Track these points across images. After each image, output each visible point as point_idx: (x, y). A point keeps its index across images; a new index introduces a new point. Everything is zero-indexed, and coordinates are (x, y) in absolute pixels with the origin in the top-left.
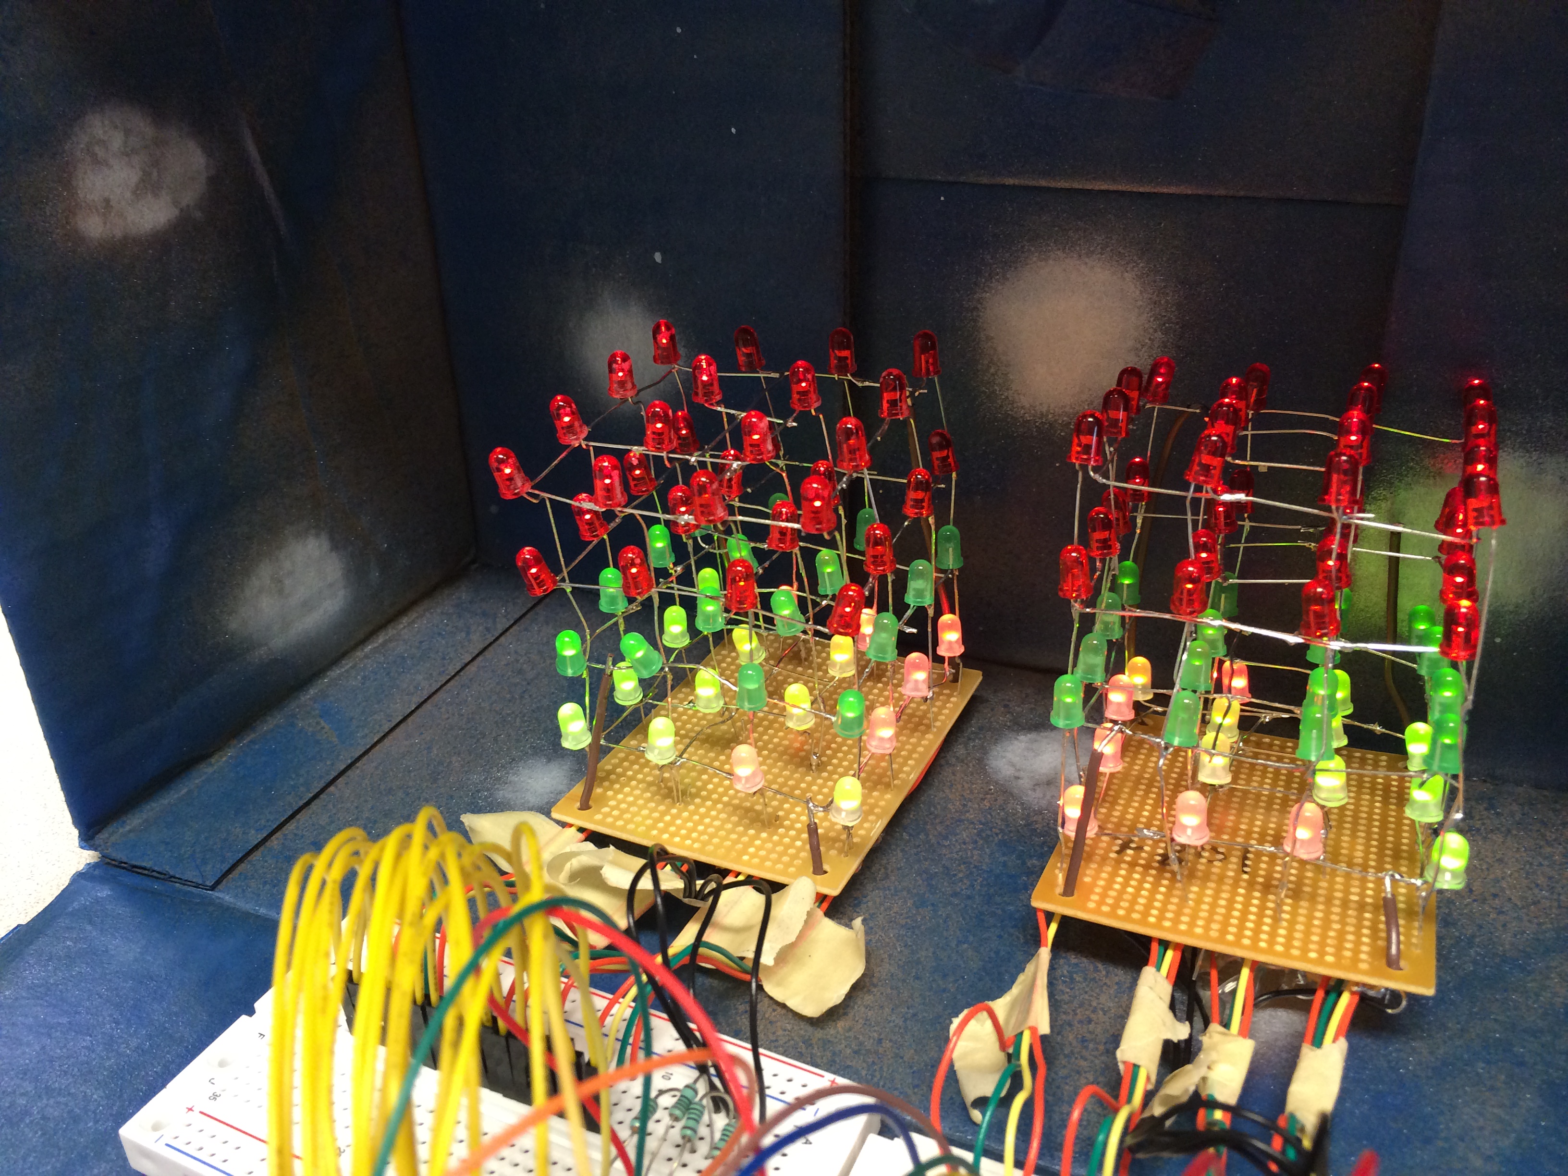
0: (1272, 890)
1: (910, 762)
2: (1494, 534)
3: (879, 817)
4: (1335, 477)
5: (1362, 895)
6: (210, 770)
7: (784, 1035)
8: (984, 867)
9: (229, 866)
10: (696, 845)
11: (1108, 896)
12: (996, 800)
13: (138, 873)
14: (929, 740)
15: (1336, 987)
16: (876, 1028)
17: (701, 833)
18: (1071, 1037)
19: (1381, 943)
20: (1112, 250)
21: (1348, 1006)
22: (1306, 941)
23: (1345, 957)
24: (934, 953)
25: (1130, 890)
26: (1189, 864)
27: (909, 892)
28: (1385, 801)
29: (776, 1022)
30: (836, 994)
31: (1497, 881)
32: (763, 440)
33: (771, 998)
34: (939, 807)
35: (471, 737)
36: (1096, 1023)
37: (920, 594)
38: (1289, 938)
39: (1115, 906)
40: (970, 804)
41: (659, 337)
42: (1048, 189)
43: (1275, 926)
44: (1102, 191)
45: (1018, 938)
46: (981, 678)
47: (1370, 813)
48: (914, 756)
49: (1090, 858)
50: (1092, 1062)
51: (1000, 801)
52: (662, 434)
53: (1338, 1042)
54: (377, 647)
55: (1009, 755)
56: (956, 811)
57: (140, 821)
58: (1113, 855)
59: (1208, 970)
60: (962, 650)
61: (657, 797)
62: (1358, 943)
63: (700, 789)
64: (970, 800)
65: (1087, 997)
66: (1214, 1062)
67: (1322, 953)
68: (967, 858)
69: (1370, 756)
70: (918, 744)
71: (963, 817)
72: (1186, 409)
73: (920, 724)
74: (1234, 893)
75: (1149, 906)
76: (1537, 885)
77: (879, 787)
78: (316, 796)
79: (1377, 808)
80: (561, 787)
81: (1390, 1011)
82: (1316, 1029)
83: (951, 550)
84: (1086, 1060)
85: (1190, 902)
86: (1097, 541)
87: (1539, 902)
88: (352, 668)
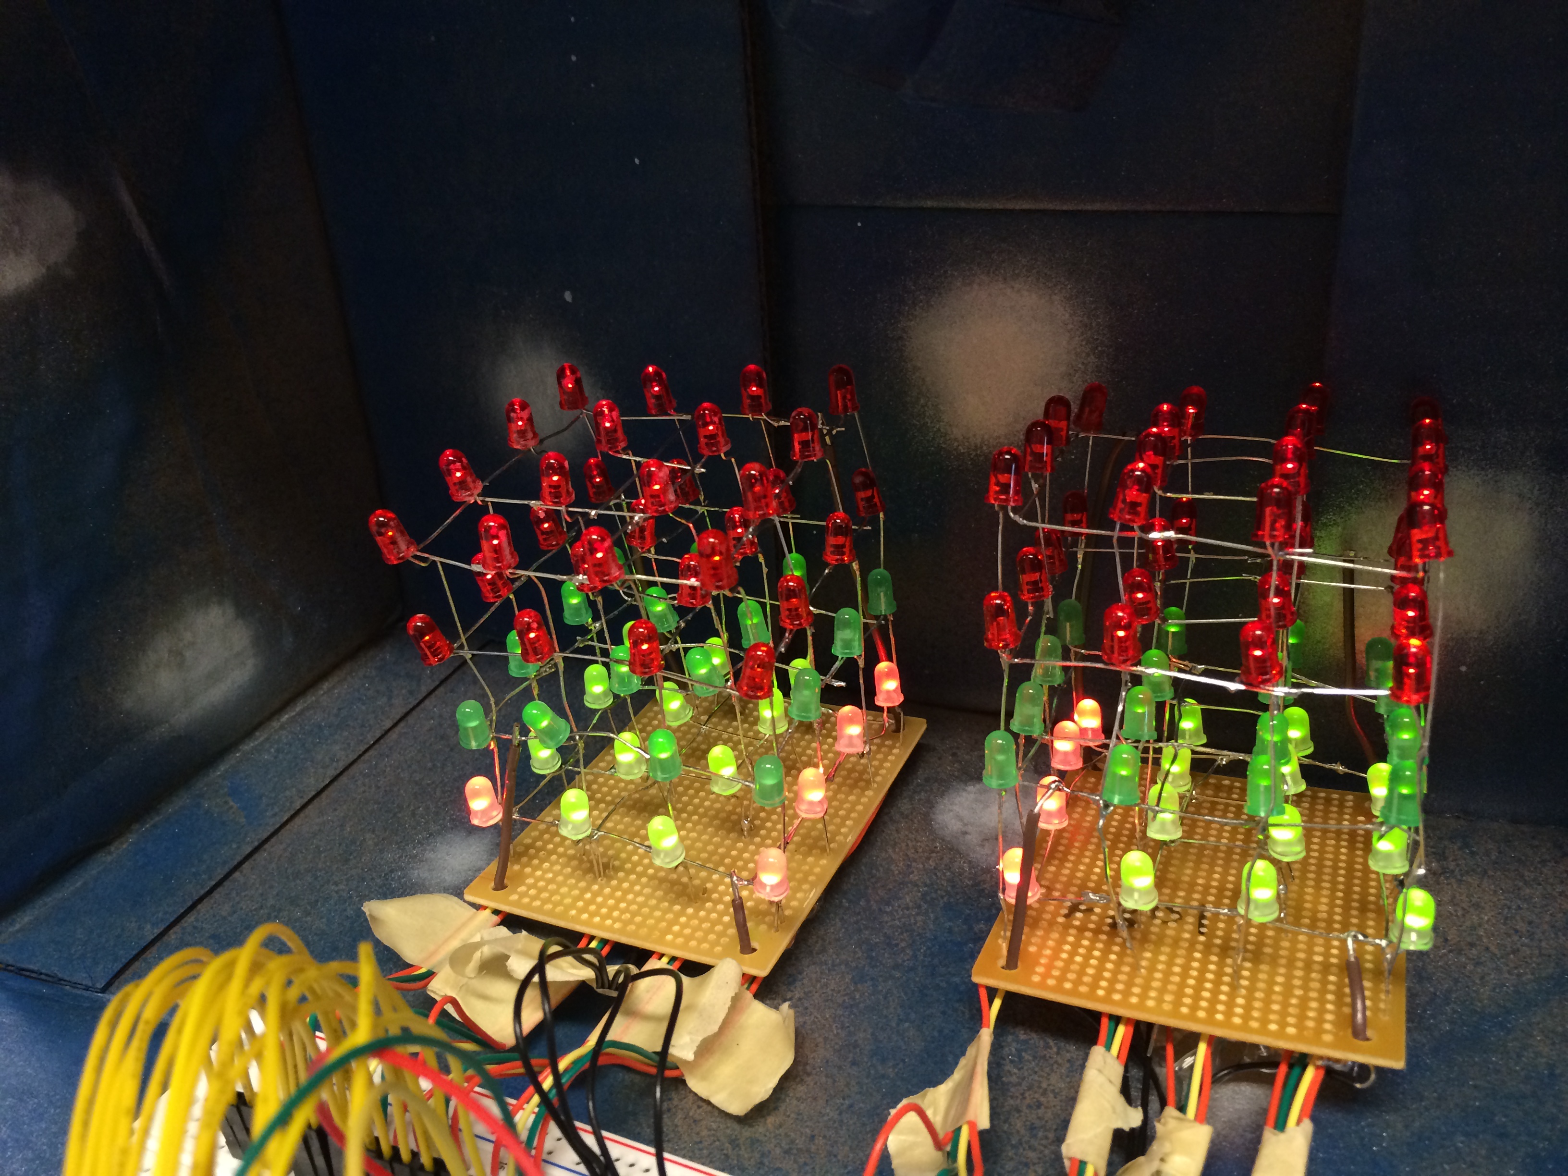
0: (1231, 952)
1: (848, 822)
2: (1442, 567)
3: (813, 885)
4: (1268, 510)
5: (1327, 955)
6: (109, 858)
7: (709, 1136)
8: (928, 935)
9: (121, 966)
10: (617, 925)
11: (1055, 967)
12: (942, 859)
13: (28, 976)
14: (869, 798)
15: (1300, 1061)
16: (809, 1123)
17: (623, 912)
18: (1019, 1124)
19: (1347, 1010)
20: (1038, 272)
21: (1312, 1083)
22: (1266, 1010)
23: (1307, 1028)
24: (873, 1034)
25: (1078, 959)
26: (1142, 927)
27: (847, 964)
28: (1352, 847)
29: (700, 1120)
30: (763, 1089)
31: (1473, 928)
32: (663, 490)
33: (696, 1094)
34: (881, 869)
35: (386, 812)
36: (1046, 1108)
37: (847, 644)
38: (1248, 1008)
39: (1062, 979)
40: (914, 864)
41: (564, 382)
42: (967, 211)
43: (1232, 995)
44: (1023, 211)
45: (963, 1013)
46: (925, 727)
47: (1336, 860)
48: (853, 815)
49: (1035, 925)
50: (1041, 1152)
51: (946, 860)
52: (559, 487)
53: (1302, 1125)
54: (294, 717)
55: (956, 808)
56: (900, 873)
57: (32, 918)
58: (1061, 920)
59: (1164, 1044)
60: (902, 699)
61: (578, 872)
62: (1322, 1011)
63: (625, 861)
64: (915, 860)
65: (1036, 1078)
66: (1167, 1154)
67: (1283, 1024)
68: (910, 925)
69: (1335, 796)
70: (858, 802)
71: (907, 879)
72: (1121, 437)
73: (860, 779)
74: (1190, 958)
75: (1098, 977)
76: (1516, 931)
77: (814, 851)
78: (219, 884)
79: (1343, 854)
80: (480, 863)
81: (1358, 1086)
82: (1278, 1113)
83: (882, 594)
84: (1035, 1150)
85: (1143, 970)
86: (1027, 583)
87: (1518, 950)
88: (267, 739)
